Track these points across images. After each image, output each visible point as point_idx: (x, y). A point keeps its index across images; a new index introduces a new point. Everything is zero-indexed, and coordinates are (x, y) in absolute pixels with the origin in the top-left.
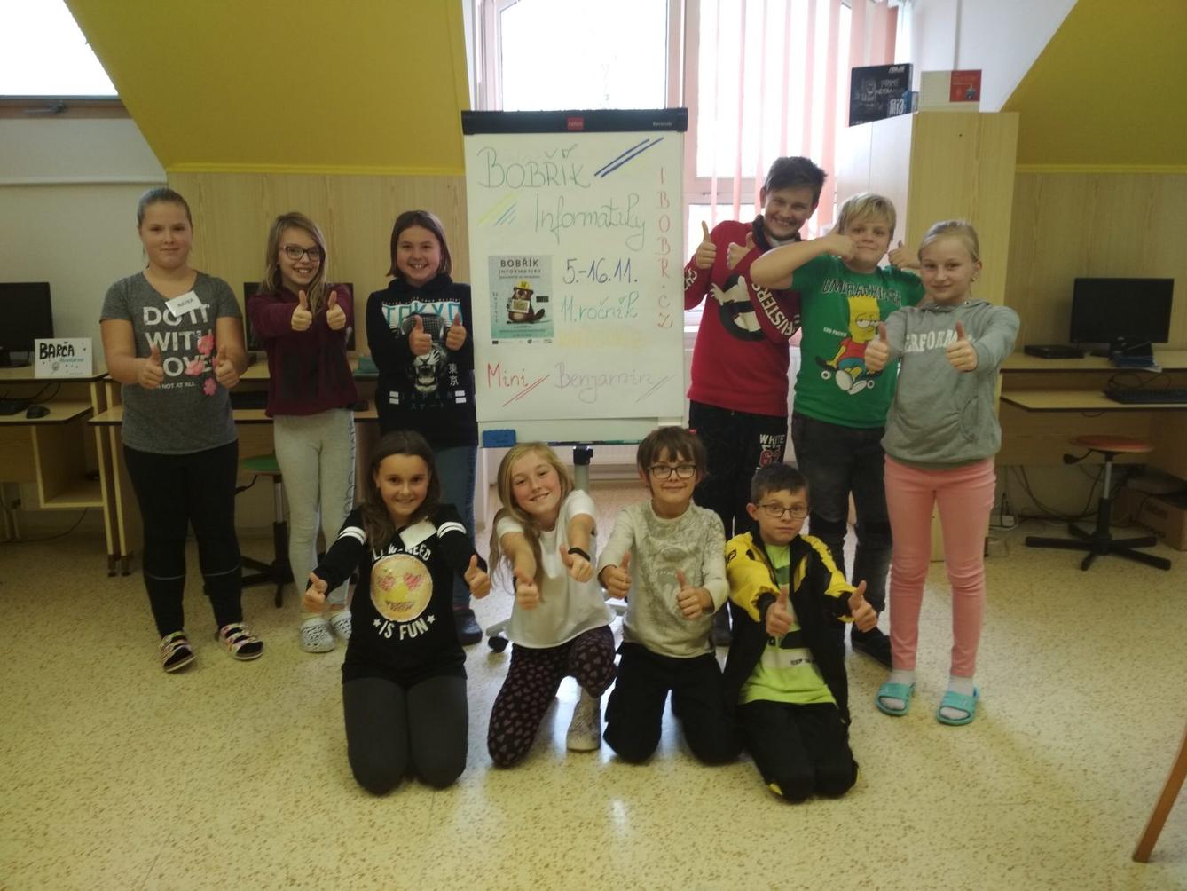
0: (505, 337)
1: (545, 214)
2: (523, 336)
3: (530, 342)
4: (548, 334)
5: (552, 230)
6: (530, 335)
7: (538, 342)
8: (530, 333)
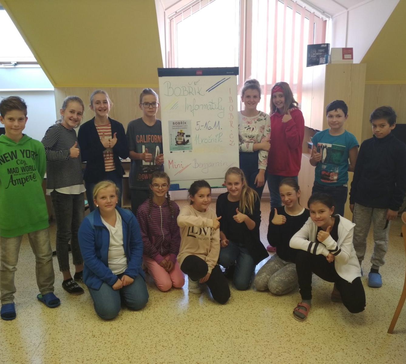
0: (175, 150)
1: (189, 105)
2: (181, 150)
3: (184, 152)
4: (190, 149)
5: (191, 111)
6: (184, 149)
7: (187, 151)
8: (183, 148)
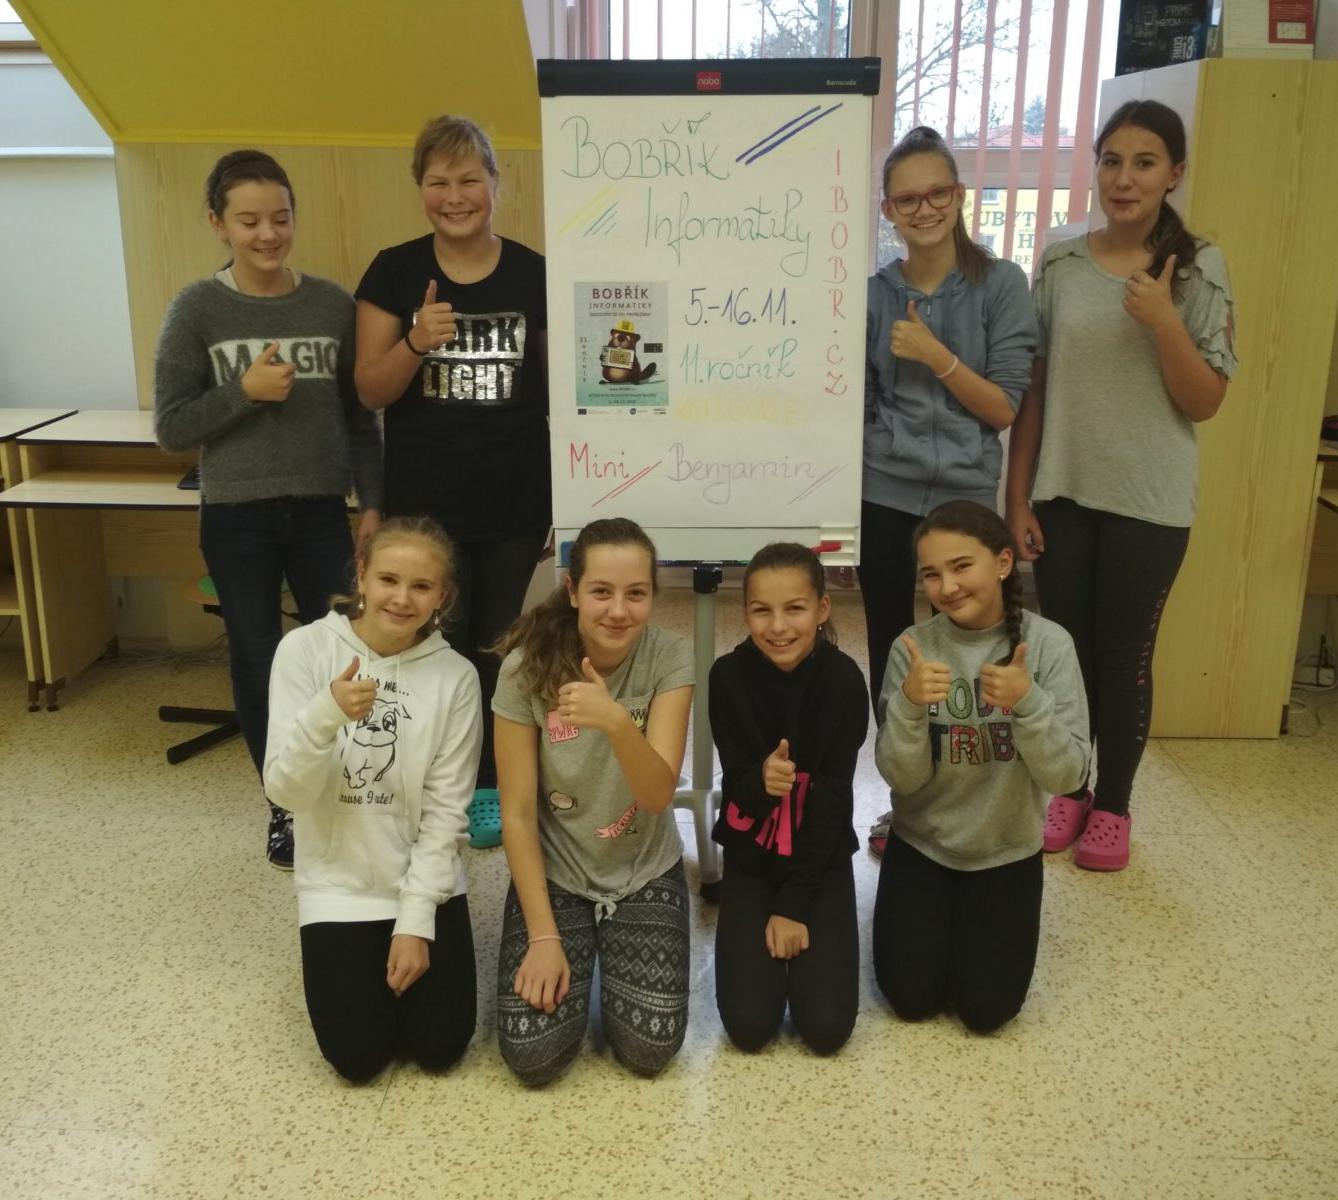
0: (597, 404)
1: (661, 219)
2: (623, 403)
3: (633, 412)
4: (660, 401)
5: (669, 245)
6: (634, 403)
7: (646, 411)
8: (634, 398)
